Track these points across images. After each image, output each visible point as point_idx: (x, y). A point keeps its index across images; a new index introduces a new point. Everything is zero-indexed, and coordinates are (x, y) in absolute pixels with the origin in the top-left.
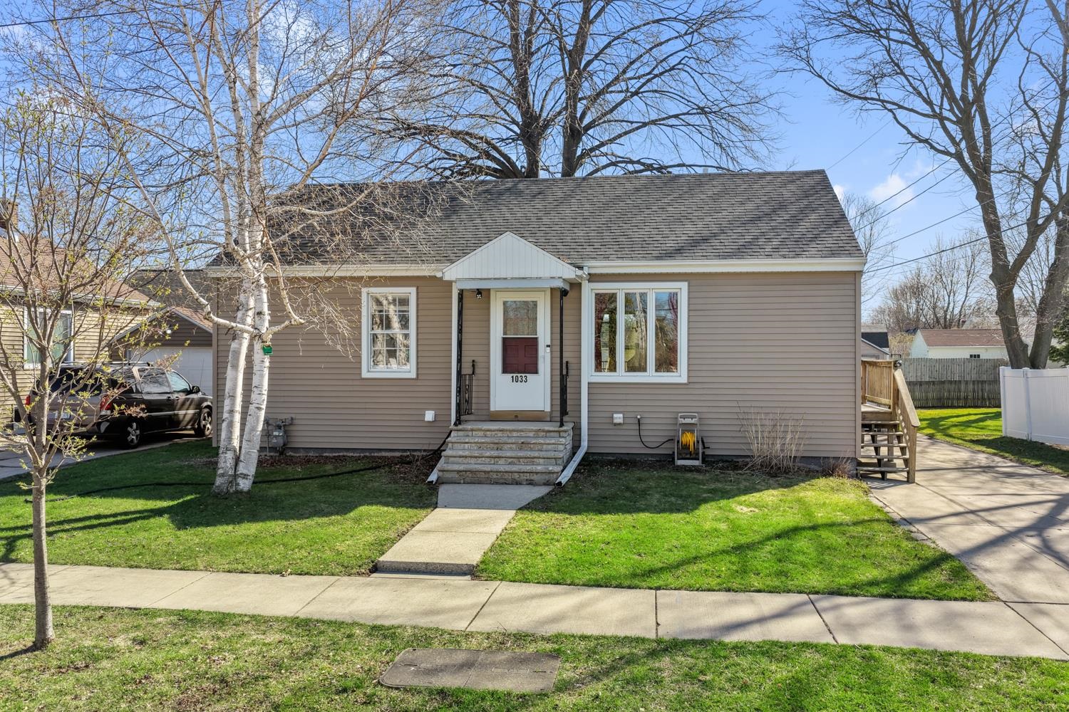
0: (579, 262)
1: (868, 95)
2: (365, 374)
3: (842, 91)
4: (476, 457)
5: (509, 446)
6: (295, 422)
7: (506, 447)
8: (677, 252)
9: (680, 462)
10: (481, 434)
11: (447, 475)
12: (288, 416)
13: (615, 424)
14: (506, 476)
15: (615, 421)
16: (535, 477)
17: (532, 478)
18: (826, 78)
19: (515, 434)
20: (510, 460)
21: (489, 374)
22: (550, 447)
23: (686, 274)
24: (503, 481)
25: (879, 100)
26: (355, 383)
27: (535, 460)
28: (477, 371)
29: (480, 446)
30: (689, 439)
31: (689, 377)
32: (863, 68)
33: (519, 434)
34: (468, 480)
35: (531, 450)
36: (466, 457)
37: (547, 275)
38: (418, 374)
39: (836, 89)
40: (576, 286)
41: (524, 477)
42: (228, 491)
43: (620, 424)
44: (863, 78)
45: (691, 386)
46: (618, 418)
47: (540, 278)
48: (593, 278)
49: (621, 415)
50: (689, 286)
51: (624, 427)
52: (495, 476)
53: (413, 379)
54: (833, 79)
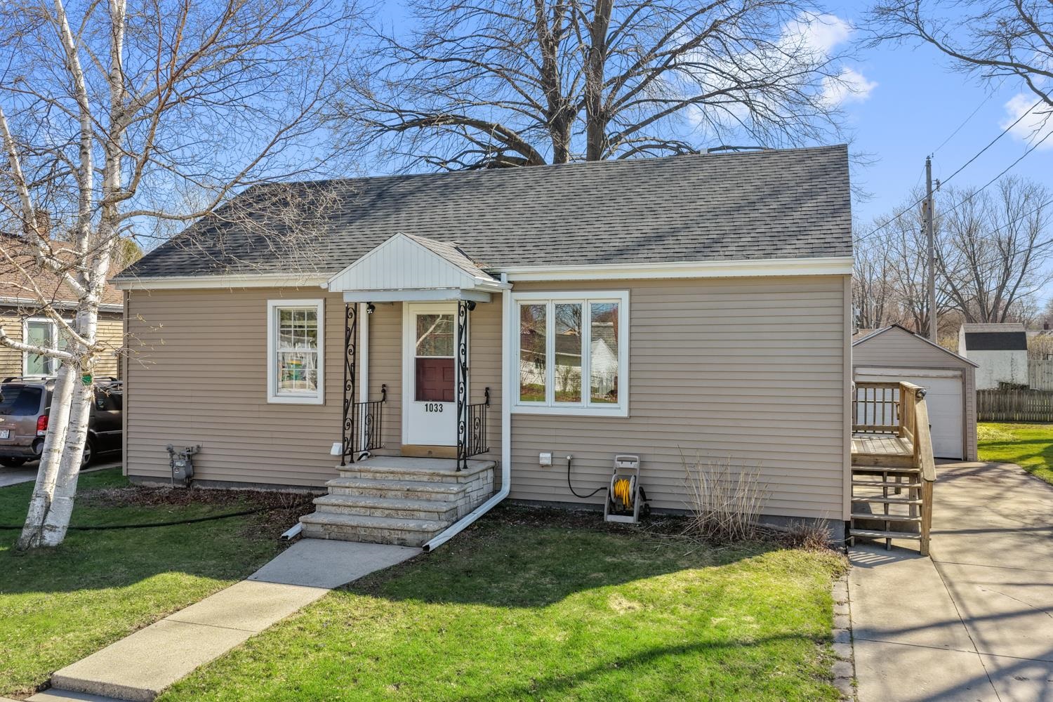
0: (497, 269)
1: (999, 59)
2: (271, 399)
3: (958, 56)
4: (350, 506)
5: (393, 493)
6: (203, 451)
7: (390, 494)
8: (621, 254)
9: (610, 518)
10: (370, 476)
11: (311, 528)
12: (194, 445)
13: (543, 466)
14: (376, 533)
15: (542, 462)
16: (408, 537)
17: (404, 537)
18: (940, 43)
19: (407, 477)
20: (387, 512)
21: (400, 401)
22: (439, 496)
23: (627, 280)
24: (372, 539)
25: (1011, 64)
26: (262, 408)
27: (415, 513)
28: (389, 397)
29: (362, 492)
30: (625, 489)
31: (630, 409)
32: (993, 27)
33: (411, 478)
34: (333, 535)
35: (419, 499)
36: (339, 506)
37: (444, 285)
38: (325, 401)
39: (951, 54)
40: (496, 297)
41: (395, 535)
42: (29, 545)
43: (547, 466)
44: (990, 40)
45: (633, 421)
46: (545, 458)
47: (435, 289)
48: (516, 286)
49: (549, 455)
50: (631, 295)
51: (554, 469)
52: (363, 533)
53: (319, 405)
54: (949, 42)
